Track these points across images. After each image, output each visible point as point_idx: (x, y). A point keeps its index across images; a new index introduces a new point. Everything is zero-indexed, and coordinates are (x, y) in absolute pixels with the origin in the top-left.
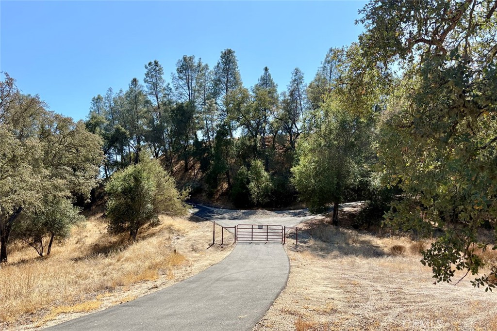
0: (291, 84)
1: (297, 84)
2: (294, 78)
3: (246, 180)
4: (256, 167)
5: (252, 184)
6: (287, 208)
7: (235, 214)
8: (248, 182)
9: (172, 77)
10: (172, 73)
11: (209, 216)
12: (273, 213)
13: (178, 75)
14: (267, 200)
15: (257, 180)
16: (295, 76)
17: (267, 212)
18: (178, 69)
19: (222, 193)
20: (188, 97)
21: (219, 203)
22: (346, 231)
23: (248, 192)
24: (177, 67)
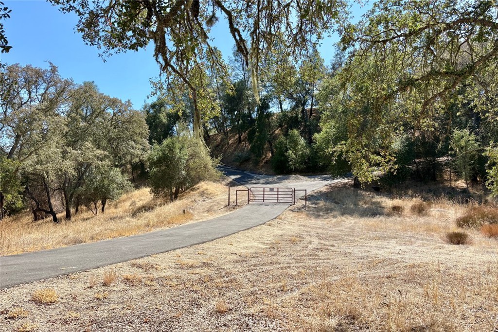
0: (335, 59)
1: (340, 58)
2: (336, 53)
3: (285, 149)
4: (293, 136)
5: (290, 152)
6: (323, 173)
7: (271, 179)
8: (287, 150)
9: (229, 61)
10: (229, 57)
11: (244, 182)
12: (306, 178)
13: (234, 59)
14: (303, 166)
15: (294, 148)
16: (338, 50)
17: (300, 177)
18: (234, 53)
19: (267, 161)
20: (243, 76)
21: (263, 170)
22: (364, 193)
23: (286, 159)
24: (233, 51)
